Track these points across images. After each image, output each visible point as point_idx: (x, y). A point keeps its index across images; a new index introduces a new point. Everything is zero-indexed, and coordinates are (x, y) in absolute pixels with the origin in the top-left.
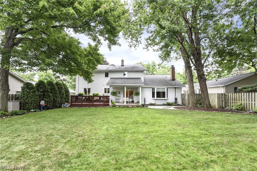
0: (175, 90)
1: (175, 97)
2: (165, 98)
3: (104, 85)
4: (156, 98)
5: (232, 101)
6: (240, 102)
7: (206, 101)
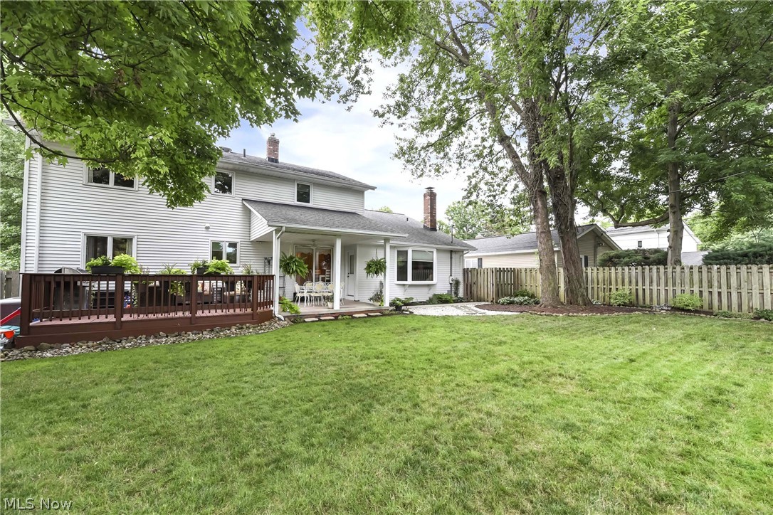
0: (451, 258)
1: (451, 278)
2: (432, 280)
3: (207, 228)
4: (410, 281)
5: (598, 284)
6: (620, 286)
7: (581, 287)
